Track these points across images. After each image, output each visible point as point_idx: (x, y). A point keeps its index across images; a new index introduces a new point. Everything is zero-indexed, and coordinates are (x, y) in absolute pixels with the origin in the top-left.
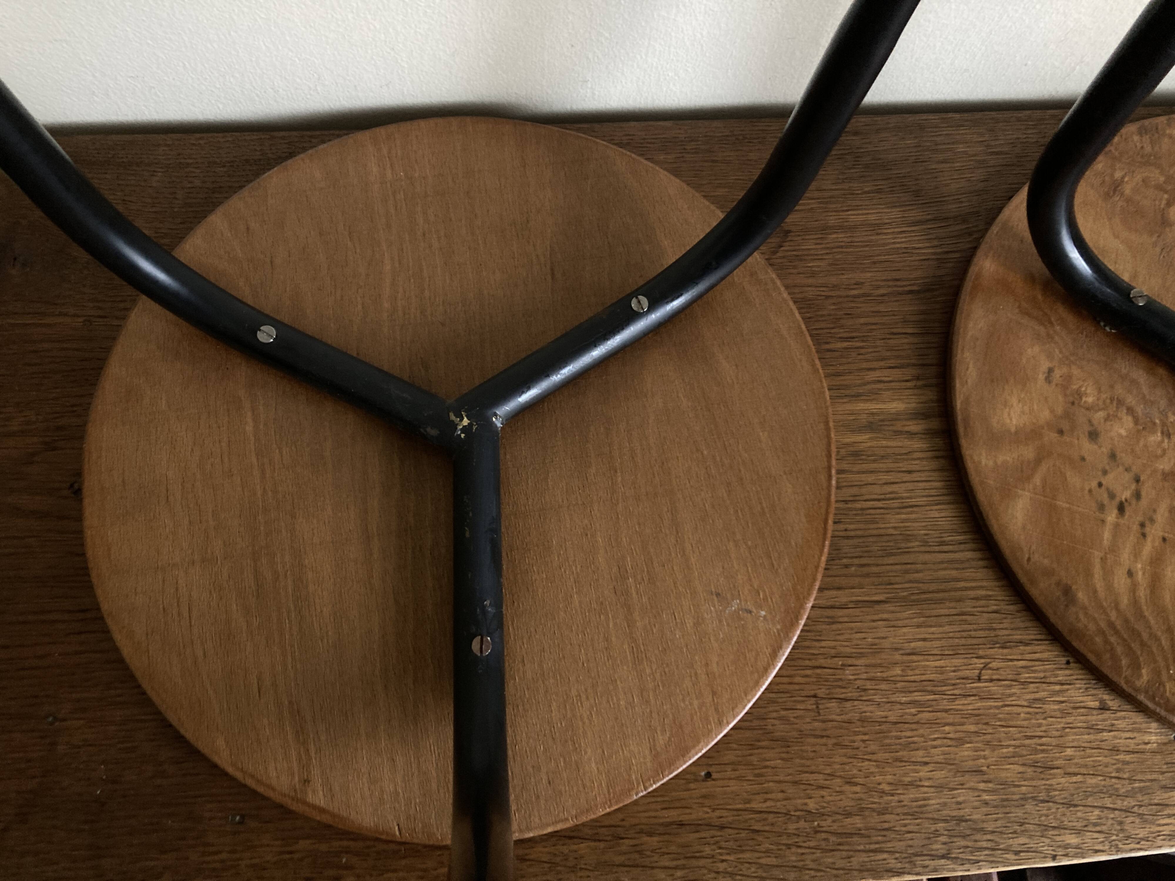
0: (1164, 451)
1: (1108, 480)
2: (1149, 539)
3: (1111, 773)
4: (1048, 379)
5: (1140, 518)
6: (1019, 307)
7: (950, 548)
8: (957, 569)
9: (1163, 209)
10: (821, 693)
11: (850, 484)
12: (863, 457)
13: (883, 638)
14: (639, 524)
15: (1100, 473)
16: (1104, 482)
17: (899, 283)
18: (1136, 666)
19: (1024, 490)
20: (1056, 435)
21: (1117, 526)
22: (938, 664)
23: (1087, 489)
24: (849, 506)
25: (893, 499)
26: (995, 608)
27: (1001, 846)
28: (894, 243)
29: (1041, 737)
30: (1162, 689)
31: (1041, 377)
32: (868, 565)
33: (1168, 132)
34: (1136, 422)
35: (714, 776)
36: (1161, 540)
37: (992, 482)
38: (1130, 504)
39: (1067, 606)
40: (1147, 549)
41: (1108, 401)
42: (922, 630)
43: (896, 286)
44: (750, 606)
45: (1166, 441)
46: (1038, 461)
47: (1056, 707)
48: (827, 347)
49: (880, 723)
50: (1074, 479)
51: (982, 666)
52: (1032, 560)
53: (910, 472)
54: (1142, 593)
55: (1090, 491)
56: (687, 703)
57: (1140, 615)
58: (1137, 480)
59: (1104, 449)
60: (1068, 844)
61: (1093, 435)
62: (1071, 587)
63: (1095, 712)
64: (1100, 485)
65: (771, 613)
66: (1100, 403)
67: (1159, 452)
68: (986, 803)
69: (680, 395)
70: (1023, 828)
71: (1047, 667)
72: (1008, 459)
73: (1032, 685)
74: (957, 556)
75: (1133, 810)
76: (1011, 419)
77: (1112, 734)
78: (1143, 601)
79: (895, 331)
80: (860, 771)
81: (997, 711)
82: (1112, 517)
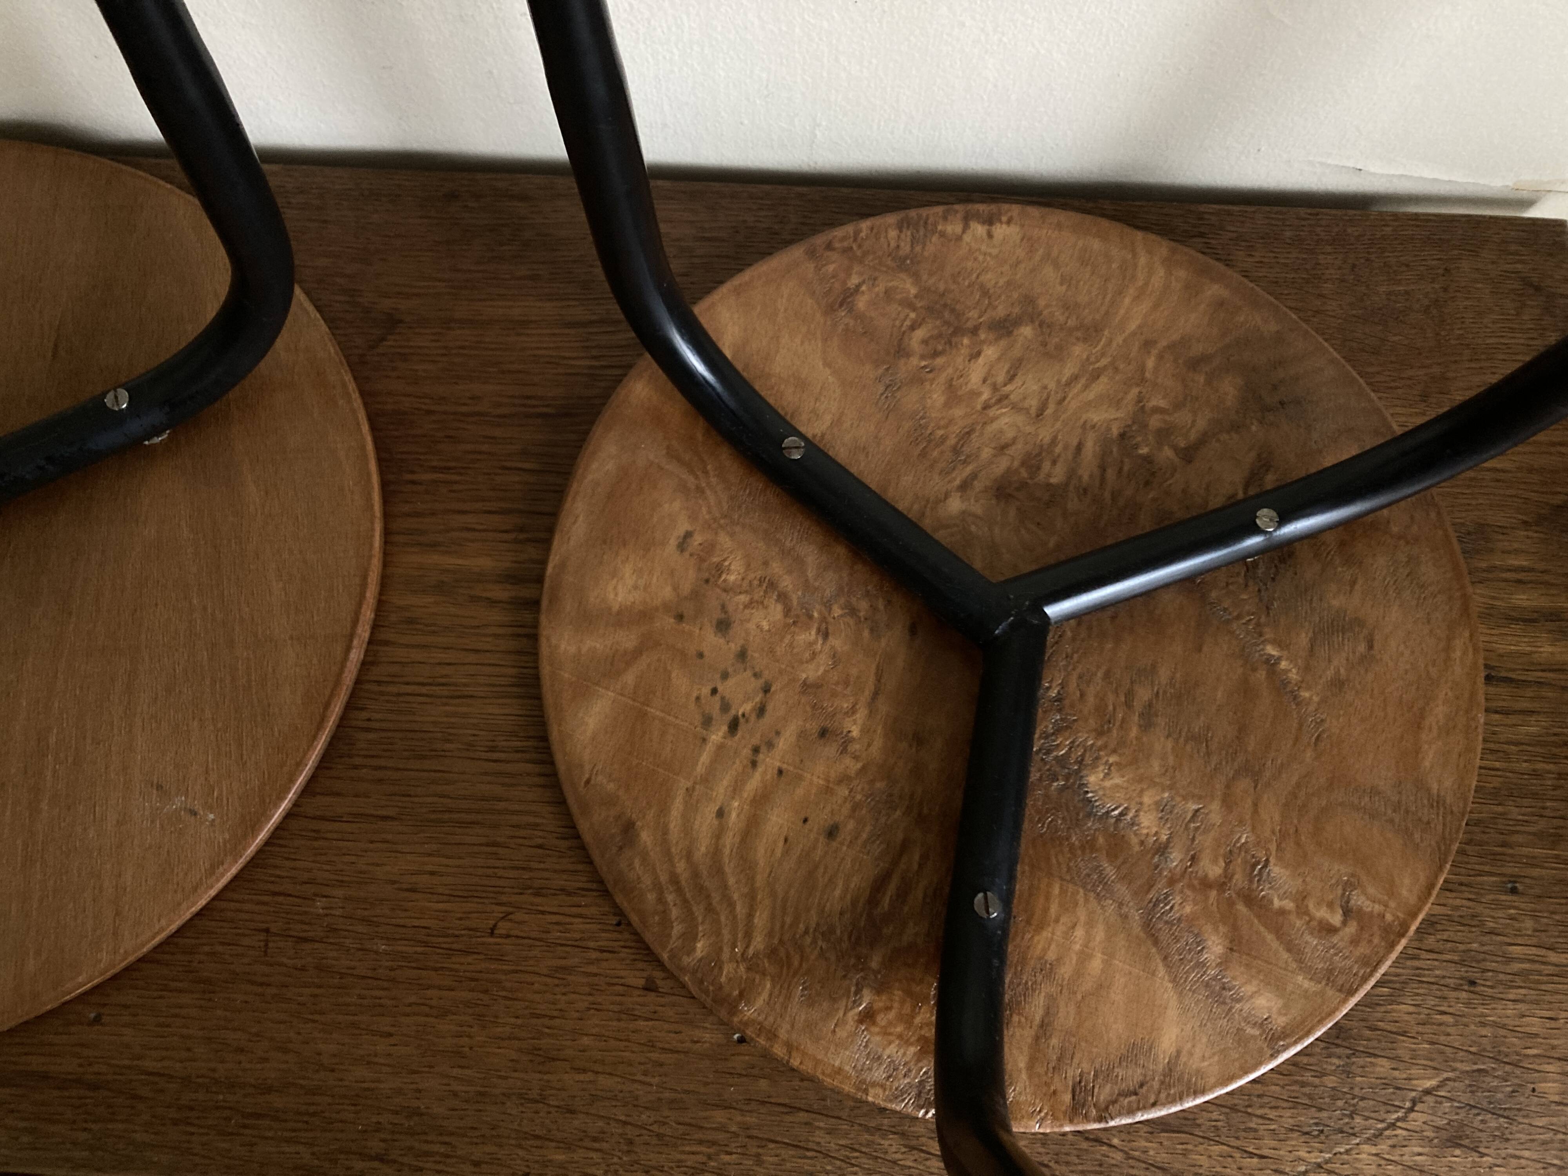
0: (814, 655)
1: (726, 688)
2: (760, 769)
3: (634, 1075)
4: (682, 546)
5: (755, 741)
6: (668, 447)
7: (502, 756)
8: (503, 785)
9: (904, 333)
10: (274, 928)
11: (391, 660)
12: (418, 626)
13: (378, 865)
14: (81, 688)
15: (717, 676)
16: (720, 689)
17: (529, 402)
18: (690, 937)
19: (607, 689)
20: (672, 620)
21: (720, 747)
22: (441, 906)
23: (695, 695)
24: (382, 688)
25: (443, 685)
26: (540, 841)
27: (459, 1153)
28: (538, 348)
29: (552, 1018)
30: (716, 971)
31: (673, 542)
32: (385, 768)
33: (940, 228)
34: (787, 612)
35: (105, 1019)
36: (776, 772)
37: (566, 675)
38: (747, 721)
39: (621, 848)
40: (754, 783)
41: (756, 582)
42: (436, 860)
43: (524, 405)
44: (197, 807)
45: (820, 642)
46: (638, 652)
47: (585, 980)
48: (409, 477)
49: (342, 975)
50: (680, 681)
51: (501, 915)
52: (592, 782)
53: (477, 651)
54: (729, 841)
55: (698, 698)
56: (79, 921)
57: (718, 870)
58: (766, 690)
59: (732, 645)
60: (550, 1161)
61: (723, 626)
62: (633, 824)
63: (638, 992)
64: (714, 691)
65: (222, 818)
66: (745, 584)
67: (807, 655)
68: (455, 1094)
69: (183, 523)
70: (494, 1133)
71: (588, 926)
72: (598, 646)
73: (560, 948)
74: (509, 768)
75: (651, 1128)
76: (616, 595)
77: (650, 1023)
78: (727, 851)
79: (508, 464)
80: (299, 1033)
81: (504, 977)
82: (717, 736)
